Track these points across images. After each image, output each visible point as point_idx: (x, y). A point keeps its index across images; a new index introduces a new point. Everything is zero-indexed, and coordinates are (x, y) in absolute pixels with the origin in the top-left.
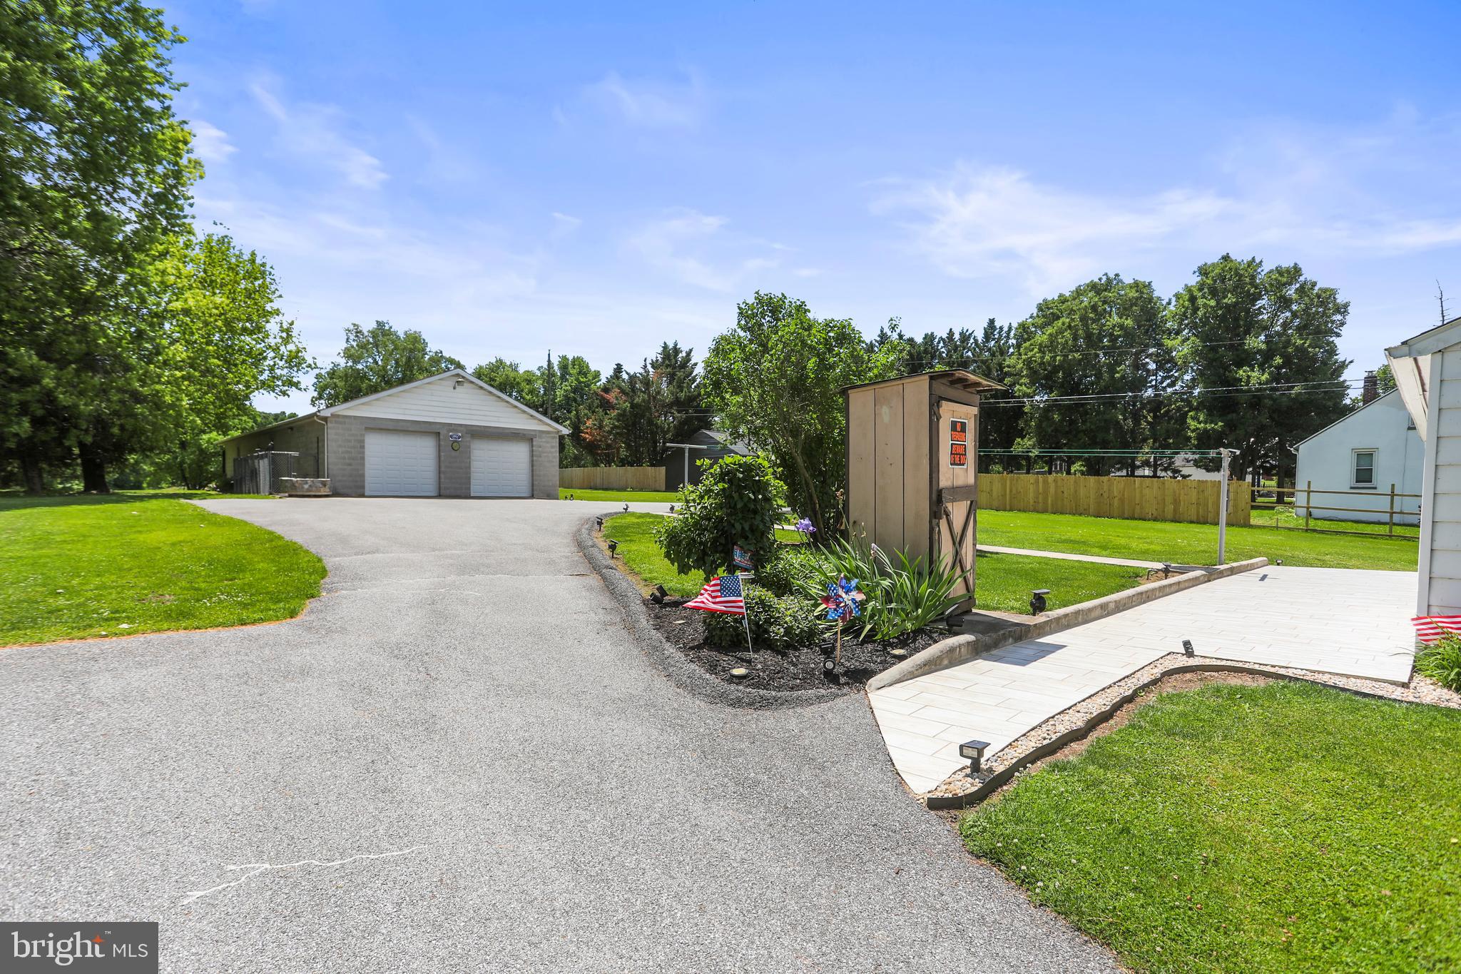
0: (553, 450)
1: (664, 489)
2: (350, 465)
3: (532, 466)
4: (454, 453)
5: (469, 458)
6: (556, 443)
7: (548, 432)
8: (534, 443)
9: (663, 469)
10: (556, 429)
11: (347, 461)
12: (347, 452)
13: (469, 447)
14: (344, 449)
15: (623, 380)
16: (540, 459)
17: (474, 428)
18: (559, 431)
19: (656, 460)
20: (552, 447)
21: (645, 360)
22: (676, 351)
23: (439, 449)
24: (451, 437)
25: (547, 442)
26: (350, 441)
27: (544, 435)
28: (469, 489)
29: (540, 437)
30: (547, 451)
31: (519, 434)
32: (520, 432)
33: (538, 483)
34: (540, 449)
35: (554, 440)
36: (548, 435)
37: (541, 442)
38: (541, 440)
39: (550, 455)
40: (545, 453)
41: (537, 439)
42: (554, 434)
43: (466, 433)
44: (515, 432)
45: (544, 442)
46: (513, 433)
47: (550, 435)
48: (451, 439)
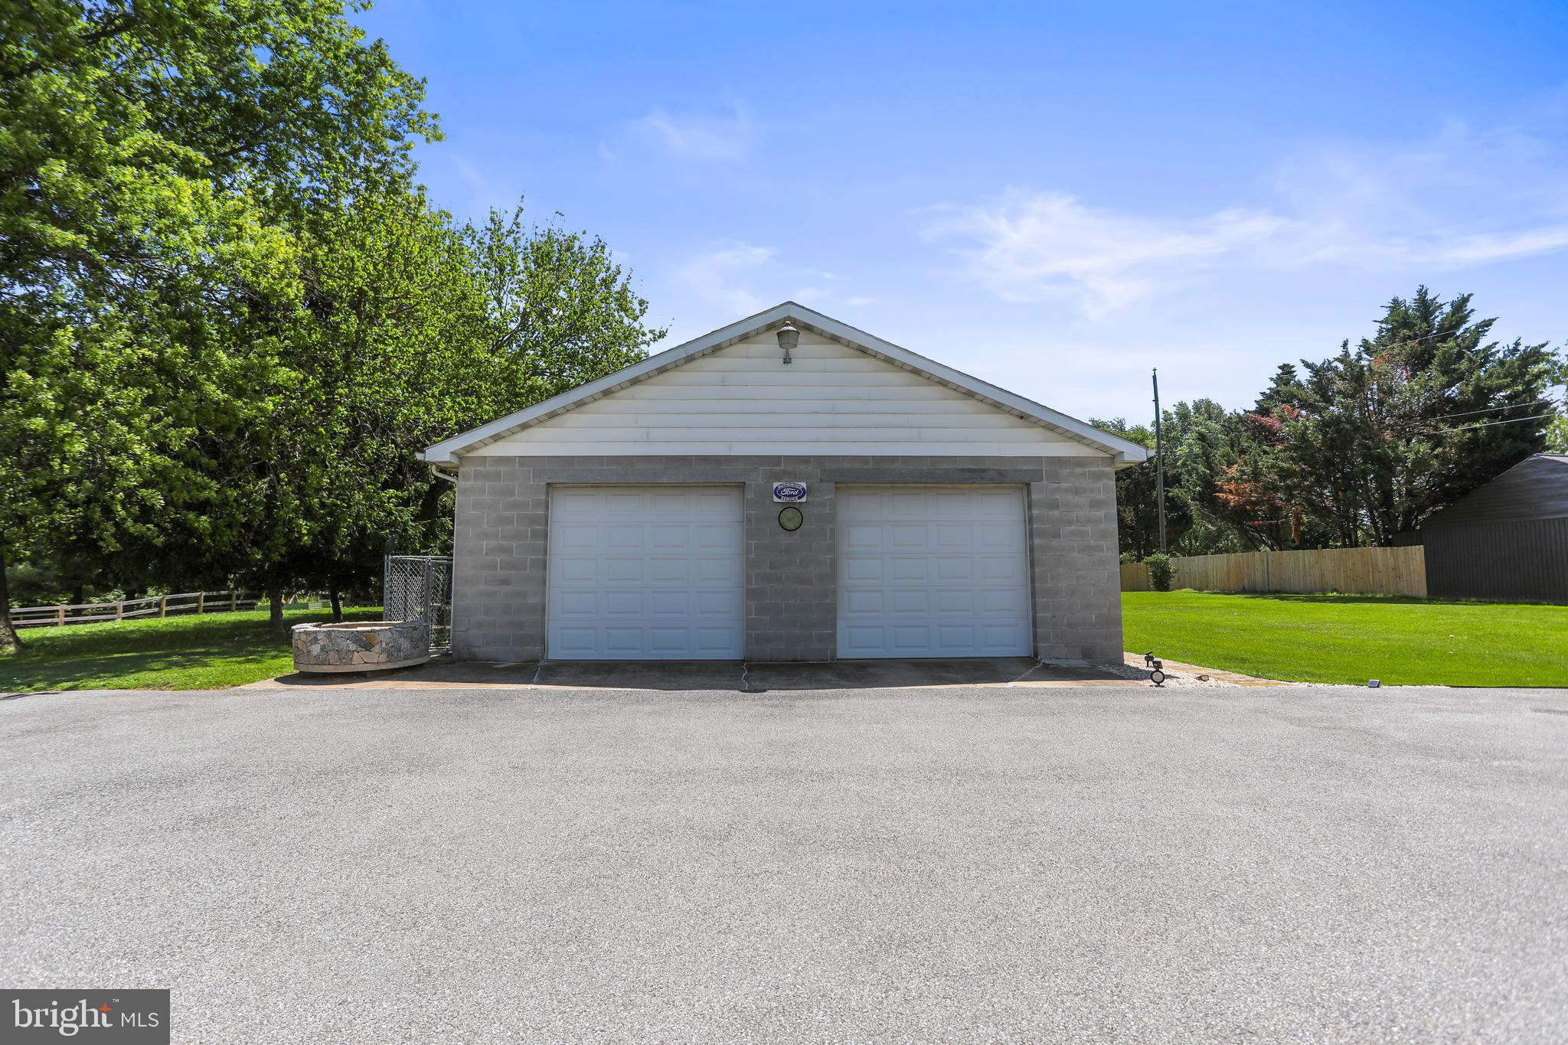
0: (1101, 513)
1: (1423, 591)
2: (505, 582)
3: (1032, 565)
4: (784, 539)
5: (832, 549)
6: (1108, 490)
7: (1079, 462)
8: (1035, 497)
9: (1417, 552)
10: (1103, 448)
11: (500, 573)
12: (502, 550)
13: (832, 518)
14: (493, 543)
15: (1299, 385)
16: (1055, 542)
17: (846, 465)
18: (1114, 457)
19: (1394, 532)
20: (1095, 504)
21: (1345, 345)
22: (1425, 306)
23: (750, 527)
24: (778, 493)
25: (1077, 491)
26: (508, 521)
27: (1065, 471)
28: (833, 637)
29: (1054, 477)
30: (1077, 517)
31: (984, 471)
32: (987, 466)
33: (1050, 615)
34: (1055, 513)
35: (1100, 484)
36: (1079, 470)
37: (1058, 490)
38: (1056, 485)
39: (1088, 529)
40: (1070, 523)
41: (1044, 482)
42: (1098, 466)
43: (822, 481)
44: (972, 467)
45: (1068, 490)
46: (964, 470)
47: (1087, 469)
48: (776, 499)
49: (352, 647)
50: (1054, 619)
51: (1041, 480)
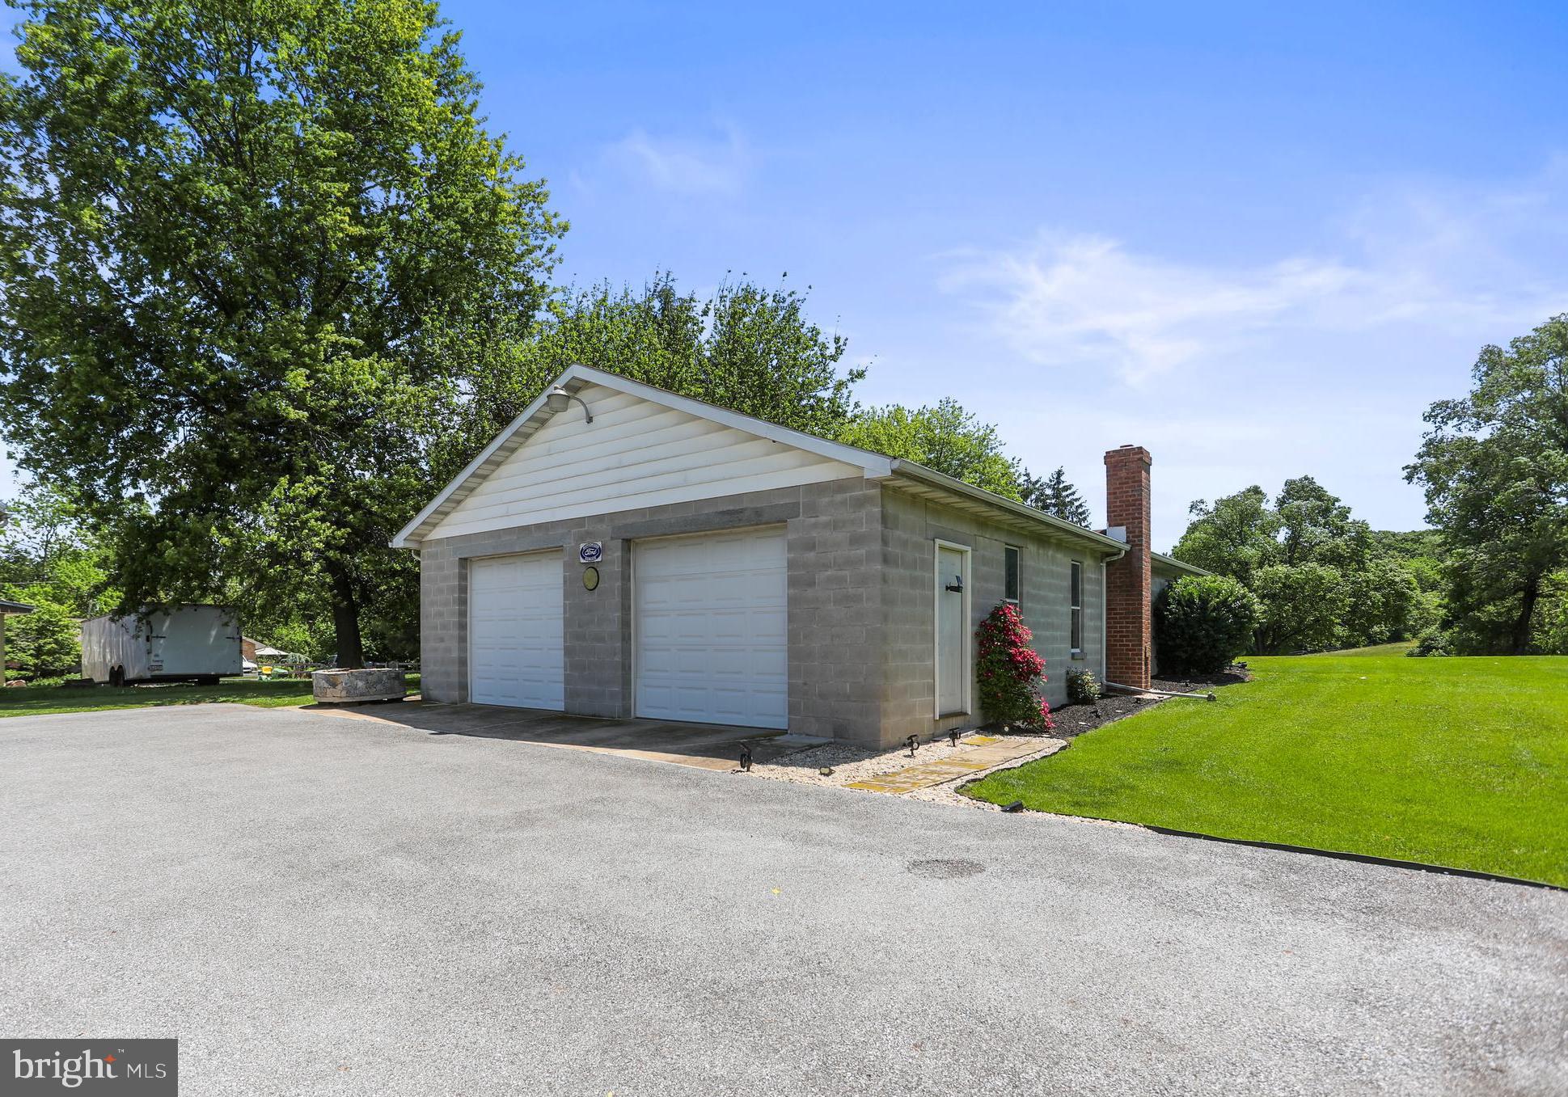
2: (442, 640)
4: (587, 600)
5: (620, 606)
7: (839, 486)
8: (790, 537)
11: (439, 632)
12: (440, 614)
13: (619, 576)
14: (436, 609)
16: (810, 593)
17: (630, 520)
20: (856, 540)
23: (566, 588)
24: (583, 554)
26: (442, 591)
27: (824, 500)
28: (620, 695)
29: (812, 510)
30: (835, 558)
31: (741, 511)
32: (744, 506)
33: (800, 682)
34: (811, 555)
35: (863, 513)
36: (839, 497)
37: (815, 526)
38: (813, 520)
39: (847, 573)
40: (826, 567)
41: (801, 518)
42: (861, 490)
43: (612, 538)
44: (731, 508)
45: (826, 525)
46: (723, 513)
47: (848, 495)
48: (582, 561)
49: (326, 685)
50: (806, 687)
51: (798, 516)
